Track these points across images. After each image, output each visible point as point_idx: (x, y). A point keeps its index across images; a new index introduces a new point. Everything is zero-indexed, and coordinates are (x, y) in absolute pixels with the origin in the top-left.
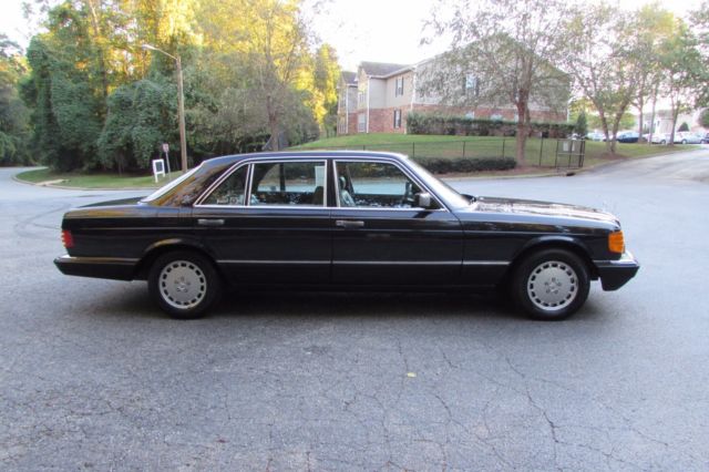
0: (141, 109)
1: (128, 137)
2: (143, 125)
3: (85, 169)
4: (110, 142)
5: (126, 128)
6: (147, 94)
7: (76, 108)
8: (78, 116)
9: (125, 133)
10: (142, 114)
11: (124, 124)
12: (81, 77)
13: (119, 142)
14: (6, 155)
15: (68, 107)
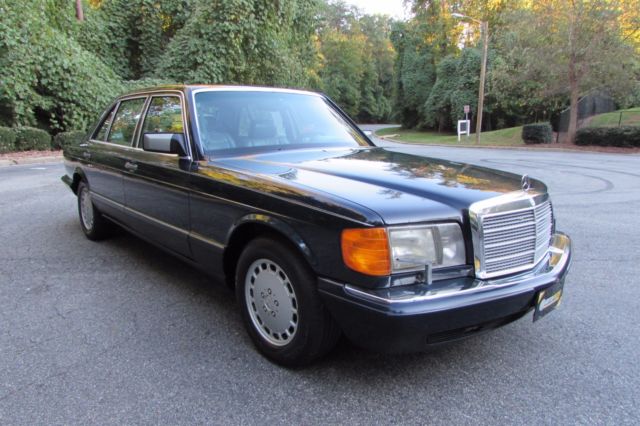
0: (462, 74)
1: (448, 100)
2: (461, 89)
3: (418, 126)
4: (434, 104)
5: (448, 92)
6: (469, 60)
7: (418, 75)
8: (419, 82)
9: (446, 96)
10: (462, 79)
11: (447, 89)
12: (427, 49)
13: (440, 104)
14: (384, 115)
15: (412, 75)
